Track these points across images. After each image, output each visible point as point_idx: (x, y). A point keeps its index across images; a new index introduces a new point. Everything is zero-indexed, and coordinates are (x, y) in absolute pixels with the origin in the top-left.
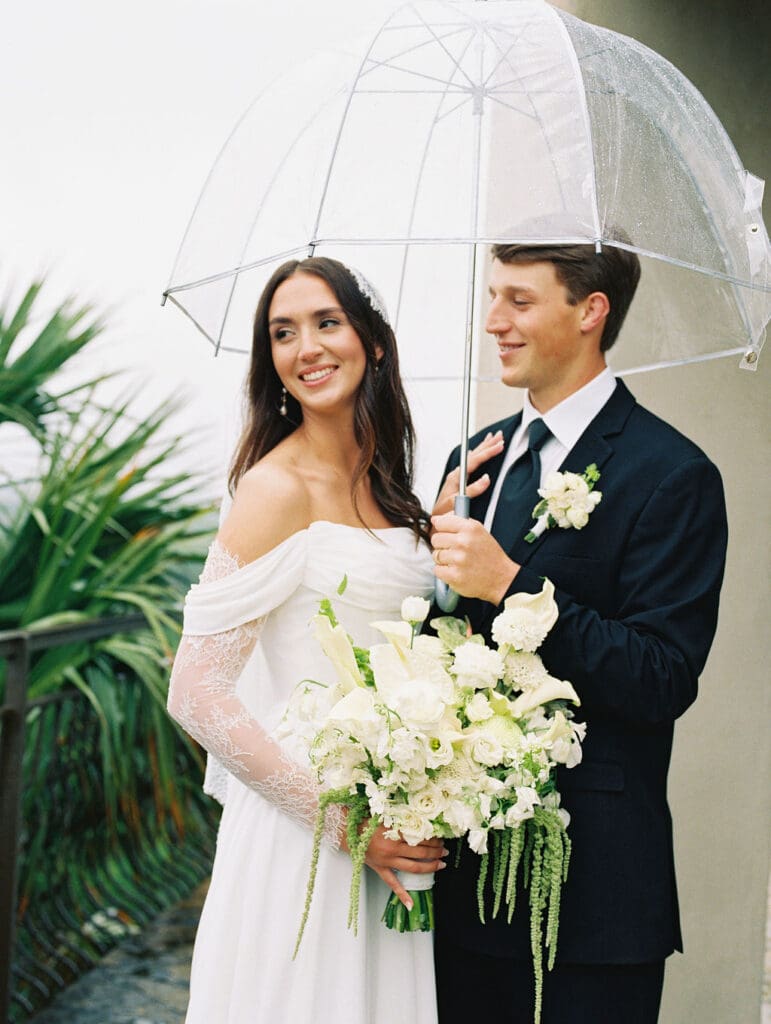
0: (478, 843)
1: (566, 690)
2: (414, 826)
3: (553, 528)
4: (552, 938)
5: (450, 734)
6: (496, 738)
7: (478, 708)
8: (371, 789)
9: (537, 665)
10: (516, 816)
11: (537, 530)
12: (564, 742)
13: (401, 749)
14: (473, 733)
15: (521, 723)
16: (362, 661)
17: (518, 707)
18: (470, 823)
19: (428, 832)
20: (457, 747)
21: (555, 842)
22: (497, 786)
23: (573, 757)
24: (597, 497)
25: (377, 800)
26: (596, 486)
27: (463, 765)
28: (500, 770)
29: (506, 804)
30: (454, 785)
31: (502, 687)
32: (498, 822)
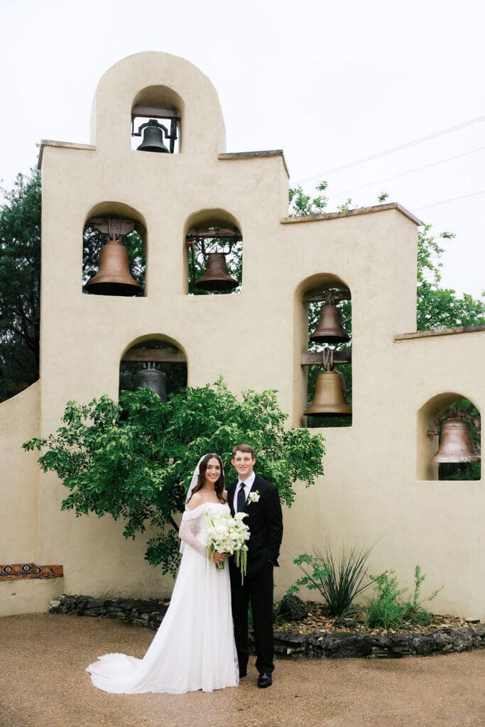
0: (232, 553)
1: (247, 527)
2: (221, 550)
3: (252, 502)
4: (245, 570)
5: (227, 534)
6: (235, 535)
7: (232, 530)
8: (214, 544)
9: (242, 522)
10: (238, 548)
11: (249, 503)
12: (247, 536)
13: (219, 538)
14: (231, 535)
15: (239, 533)
16: (212, 522)
17: (238, 530)
18: (231, 550)
19: (223, 551)
20: (228, 537)
21: (245, 554)
22: (234, 543)
23: (248, 538)
24: (259, 496)
25: (216, 547)
26: (258, 494)
27: (229, 540)
28: (235, 541)
29: (236, 546)
30: (227, 543)
31: (236, 527)
32: (235, 549)
